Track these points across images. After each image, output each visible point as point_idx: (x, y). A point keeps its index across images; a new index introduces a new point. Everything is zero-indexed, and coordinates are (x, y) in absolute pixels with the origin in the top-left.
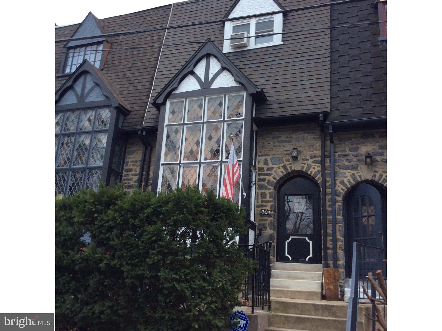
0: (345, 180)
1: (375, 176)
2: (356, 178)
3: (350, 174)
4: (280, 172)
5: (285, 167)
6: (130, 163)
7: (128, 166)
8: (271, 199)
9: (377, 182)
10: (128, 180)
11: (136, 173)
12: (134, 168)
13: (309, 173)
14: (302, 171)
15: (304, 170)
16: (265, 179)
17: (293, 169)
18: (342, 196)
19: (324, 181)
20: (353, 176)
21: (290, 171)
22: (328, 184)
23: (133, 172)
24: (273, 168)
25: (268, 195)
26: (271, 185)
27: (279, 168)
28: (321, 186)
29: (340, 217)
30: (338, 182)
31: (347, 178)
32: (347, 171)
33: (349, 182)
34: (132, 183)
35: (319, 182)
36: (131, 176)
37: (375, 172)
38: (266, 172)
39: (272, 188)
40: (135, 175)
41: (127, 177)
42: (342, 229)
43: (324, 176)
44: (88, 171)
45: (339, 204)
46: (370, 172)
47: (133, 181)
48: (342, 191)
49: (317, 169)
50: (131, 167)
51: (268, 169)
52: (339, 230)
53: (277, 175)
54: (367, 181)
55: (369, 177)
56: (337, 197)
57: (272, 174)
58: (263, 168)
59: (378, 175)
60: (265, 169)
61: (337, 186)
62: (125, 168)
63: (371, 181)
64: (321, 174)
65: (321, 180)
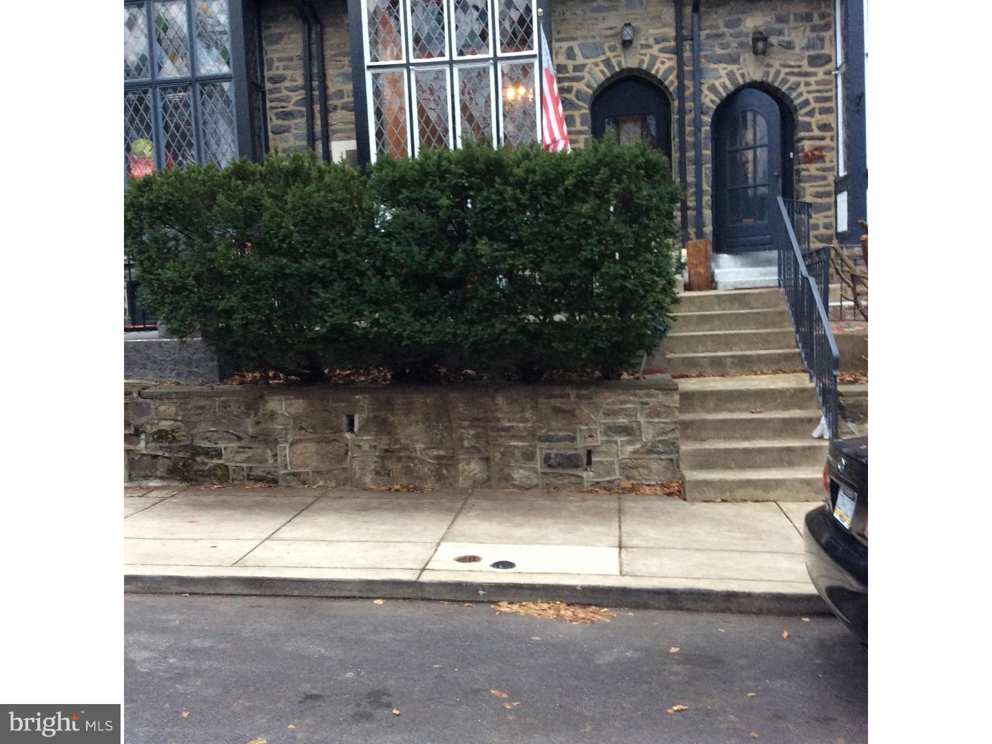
0: (717, 83)
1: (767, 73)
2: (737, 79)
3: (726, 71)
4: (599, 73)
5: (607, 63)
6: (276, 64)
7: (274, 69)
8: (585, 128)
9: (777, 89)
10: (280, 100)
11: (295, 84)
12: (289, 73)
13: (653, 72)
14: (639, 70)
15: (645, 67)
16: (572, 87)
17: (624, 66)
18: (711, 113)
19: (681, 88)
20: (731, 75)
21: (617, 69)
22: (688, 93)
23: (288, 84)
24: (584, 66)
25: (578, 120)
26: (584, 101)
27: (596, 65)
28: (675, 96)
29: (707, 153)
30: (704, 88)
31: (721, 80)
32: (720, 67)
33: (725, 87)
34: (290, 107)
35: (671, 89)
36: (285, 93)
37: (769, 66)
38: (571, 74)
39: (586, 106)
40: (294, 90)
41: (277, 95)
42: (709, 173)
43: (680, 77)
44: (198, 87)
45: (706, 129)
46: (759, 66)
47: (292, 103)
48: (711, 105)
49: (669, 64)
50: (281, 72)
51: (576, 68)
52: (707, 175)
53: (594, 79)
54: (754, 85)
55: (758, 76)
56: (702, 117)
57: (583, 78)
58: (565, 66)
59: (772, 71)
60: (570, 68)
61: (703, 96)
62: (267, 74)
63: (762, 83)
64: (675, 73)
65: (676, 83)
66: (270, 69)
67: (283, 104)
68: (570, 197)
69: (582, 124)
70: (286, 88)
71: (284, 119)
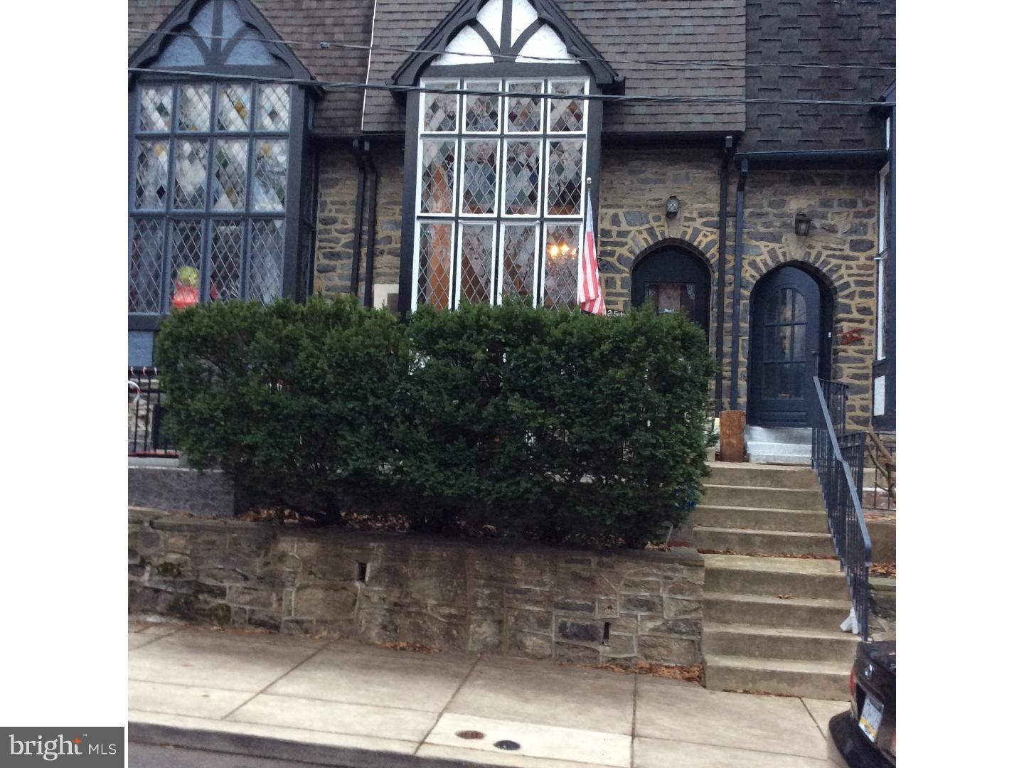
0: (758, 259)
1: (809, 254)
2: (778, 258)
3: (767, 249)
4: (643, 241)
5: (651, 231)
6: (330, 206)
7: (327, 211)
8: (626, 291)
9: (818, 270)
10: (329, 241)
11: (346, 227)
12: (341, 216)
13: (695, 244)
14: (682, 241)
15: (687, 238)
16: (615, 251)
17: (667, 235)
18: (751, 288)
19: (722, 260)
20: (772, 253)
21: (660, 238)
22: (728, 266)
23: (338, 226)
24: (629, 232)
25: (619, 283)
26: (625, 265)
27: (640, 232)
28: (715, 269)
29: (745, 325)
30: (745, 263)
31: (762, 257)
32: (762, 244)
33: (766, 264)
34: (339, 248)
35: (712, 261)
36: (335, 234)
37: (811, 247)
38: (615, 239)
39: (627, 270)
40: (343, 232)
41: (327, 236)
42: (746, 344)
43: (722, 250)
44: (250, 221)
45: (745, 302)
46: (801, 248)
47: (341, 244)
48: (751, 280)
49: (711, 237)
50: (333, 214)
51: (620, 234)
52: (743, 347)
53: (637, 245)
54: (795, 264)
55: (798, 255)
56: (742, 290)
57: (626, 244)
58: (610, 232)
59: (814, 253)
60: (614, 234)
61: (743, 271)
62: (319, 215)
63: (802, 263)
64: (717, 246)
65: (717, 256)
66: (323, 211)
67: (332, 245)
68: (606, 362)
69: (622, 288)
70: (336, 230)
71: (330, 259)
